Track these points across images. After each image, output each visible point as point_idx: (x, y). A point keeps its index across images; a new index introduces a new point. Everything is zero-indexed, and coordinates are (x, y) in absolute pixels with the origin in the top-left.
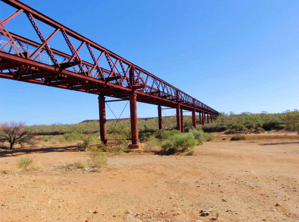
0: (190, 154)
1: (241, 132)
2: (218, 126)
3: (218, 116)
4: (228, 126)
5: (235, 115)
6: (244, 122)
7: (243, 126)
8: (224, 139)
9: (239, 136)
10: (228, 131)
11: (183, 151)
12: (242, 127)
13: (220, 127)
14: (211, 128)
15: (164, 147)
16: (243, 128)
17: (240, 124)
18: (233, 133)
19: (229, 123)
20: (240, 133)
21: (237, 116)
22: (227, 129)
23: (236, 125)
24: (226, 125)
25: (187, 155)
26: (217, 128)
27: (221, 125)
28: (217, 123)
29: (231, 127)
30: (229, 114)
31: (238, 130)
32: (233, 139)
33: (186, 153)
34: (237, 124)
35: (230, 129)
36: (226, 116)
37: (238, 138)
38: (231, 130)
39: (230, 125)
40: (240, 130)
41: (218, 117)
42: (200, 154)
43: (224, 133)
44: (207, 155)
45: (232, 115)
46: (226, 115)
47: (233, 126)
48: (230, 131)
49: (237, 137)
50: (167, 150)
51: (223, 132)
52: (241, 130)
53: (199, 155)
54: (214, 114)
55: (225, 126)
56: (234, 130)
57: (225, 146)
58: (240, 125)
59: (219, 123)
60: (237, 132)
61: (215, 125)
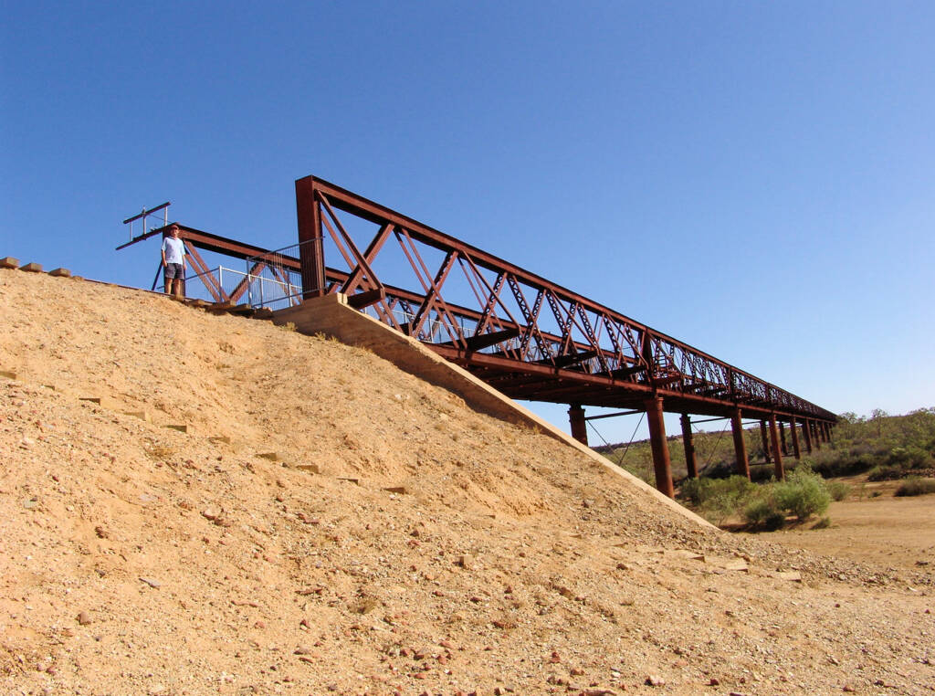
0: (822, 525)
1: (922, 471)
2: (845, 459)
3: (834, 425)
4: (875, 455)
5: (889, 417)
6: (924, 443)
7: (925, 453)
8: (876, 495)
9: (919, 484)
10: (877, 470)
11: (801, 521)
12: (922, 458)
13: (850, 461)
14: (822, 464)
15: (753, 515)
16: (926, 460)
17: (915, 449)
18: (895, 476)
19: (877, 449)
20: (919, 474)
21: (899, 421)
22: (875, 464)
23: (900, 453)
24: (870, 452)
25: (814, 528)
26: (843, 462)
27: (854, 453)
28: (841, 450)
29: (888, 457)
30: (869, 416)
31: (910, 466)
32: (902, 493)
33: (811, 524)
34: (903, 450)
35: (881, 465)
36: (860, 423)
37: (919, 489)
38: (887, 468)
39: (881, 453)
40: (916, 466)
41: (833, 429)
42: (846, 524)
43: (867, 477)
44: (862, 525)
45: (880, 421)
46: (861, 419)
47: (892, 457)
48: (886, 470)
49: (916, 486)
50: (760, 522)
51: (863, 477)
52: (921, 465)
53: (844, 525)
54: (818, 421)
55: (866, 457)
56: (897, 467)
57: (888, 509)
58: (911, 450)
59: (848, 451)
60: (908, 474)
61: (835, 455)
